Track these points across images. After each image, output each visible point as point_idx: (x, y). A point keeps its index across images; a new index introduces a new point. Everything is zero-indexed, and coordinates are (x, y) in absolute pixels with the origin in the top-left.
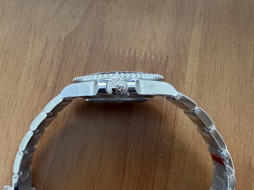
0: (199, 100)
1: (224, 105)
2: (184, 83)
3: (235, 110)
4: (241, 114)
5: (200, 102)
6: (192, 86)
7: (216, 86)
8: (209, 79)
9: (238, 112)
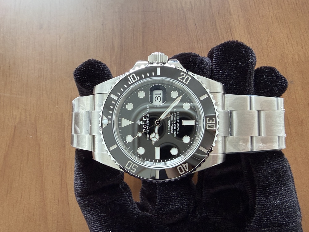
0: (248, 24)
1: (271, 21)
2: (231, 15)
3: (282, 23)
4: (289, 24)
5: (250, 25)
6: (238, 15)
7: (259, 10)
8: (251, 7)
9: (285, 24)
